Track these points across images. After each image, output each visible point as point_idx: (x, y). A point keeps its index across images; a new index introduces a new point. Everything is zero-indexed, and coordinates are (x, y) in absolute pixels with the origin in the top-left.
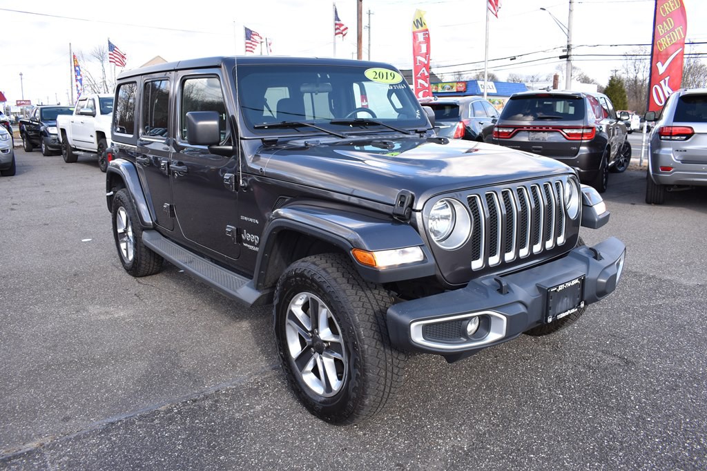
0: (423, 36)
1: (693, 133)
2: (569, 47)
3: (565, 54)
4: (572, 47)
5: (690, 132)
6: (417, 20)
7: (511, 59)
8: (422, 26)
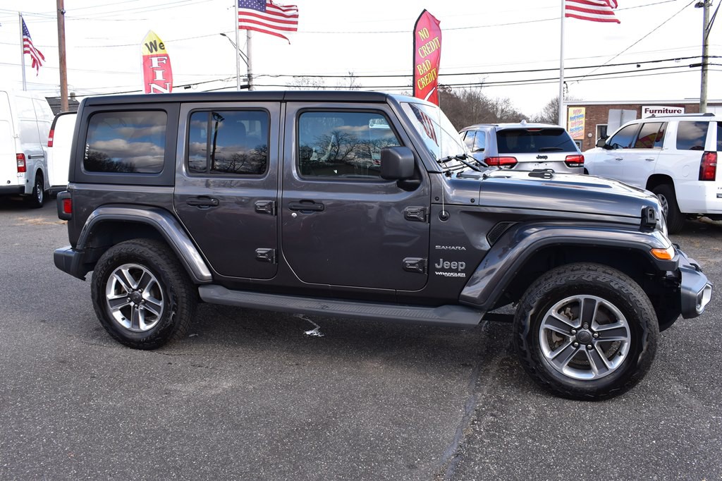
0: (157, 62)
1: (517, 162)
2: (249, 76)
3: (246, 83)
4: (253, 76)
5: (514, 161)
6: (151, 43)
7: (185, 88)
8: (156, 50)
